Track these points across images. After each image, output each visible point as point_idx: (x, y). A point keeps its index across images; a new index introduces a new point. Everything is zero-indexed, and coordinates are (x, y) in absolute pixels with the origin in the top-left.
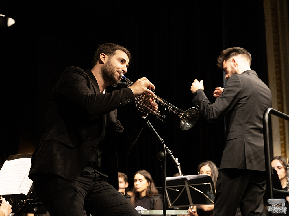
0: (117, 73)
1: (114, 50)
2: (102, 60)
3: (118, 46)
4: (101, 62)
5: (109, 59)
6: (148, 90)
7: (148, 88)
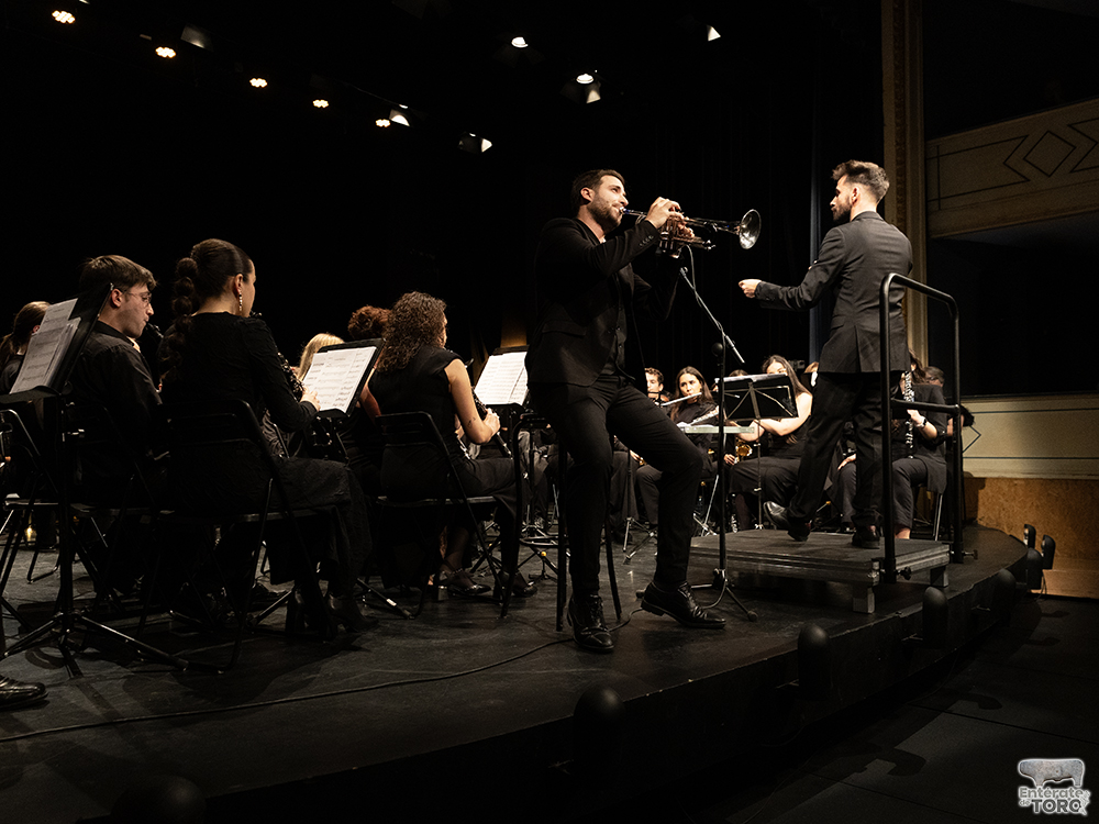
0: (614, 208)
1: (599, 178)
2: (587, 197)
3: (602, 171)
4: (587, 202)
5: (597, 193)
6: (673, 213)
7: (670, 210)
